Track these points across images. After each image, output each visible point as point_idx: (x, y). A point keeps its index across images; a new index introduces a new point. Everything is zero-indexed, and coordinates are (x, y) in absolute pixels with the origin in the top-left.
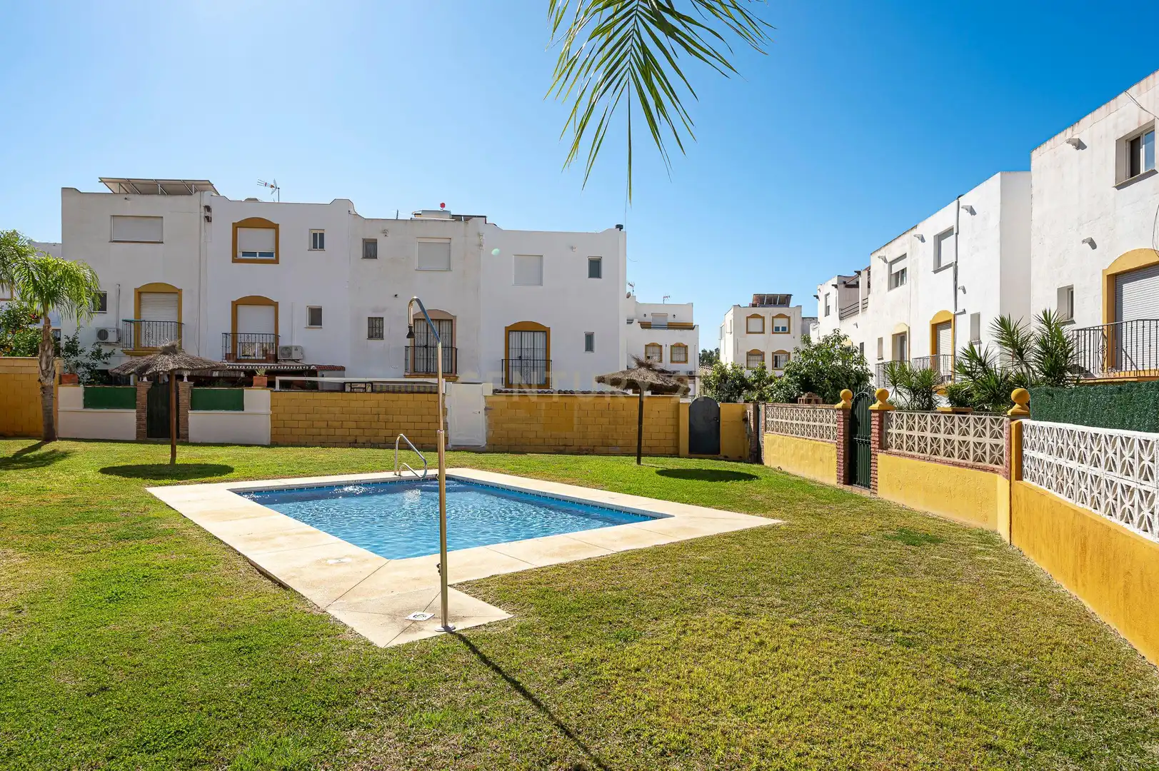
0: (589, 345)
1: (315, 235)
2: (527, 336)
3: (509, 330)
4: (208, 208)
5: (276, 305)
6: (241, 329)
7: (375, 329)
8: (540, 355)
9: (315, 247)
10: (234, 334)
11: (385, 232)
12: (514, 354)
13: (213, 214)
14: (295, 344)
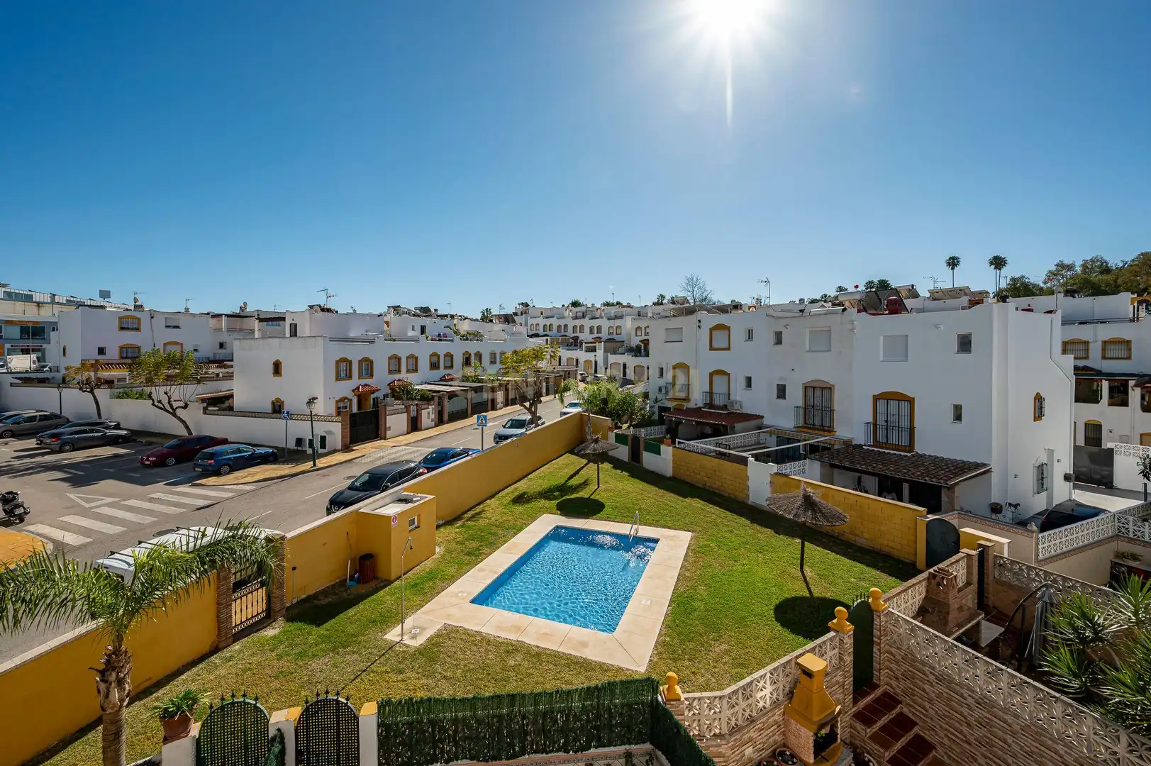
0: (958, 417)
1: (749, 331)
2: (893, 404)
3: (876, 399)
4: (699, 321)
5: (729, 375)
6: (715, 390)
7: (781, 392)
8: (905, 423)
9: (749, 338)
10: (711, 393)
11: (786, 326)
12: (881, 420)
13: (702, 324)
14: (738, 399)
